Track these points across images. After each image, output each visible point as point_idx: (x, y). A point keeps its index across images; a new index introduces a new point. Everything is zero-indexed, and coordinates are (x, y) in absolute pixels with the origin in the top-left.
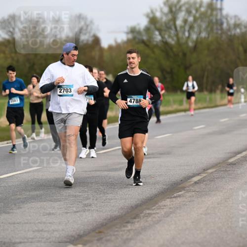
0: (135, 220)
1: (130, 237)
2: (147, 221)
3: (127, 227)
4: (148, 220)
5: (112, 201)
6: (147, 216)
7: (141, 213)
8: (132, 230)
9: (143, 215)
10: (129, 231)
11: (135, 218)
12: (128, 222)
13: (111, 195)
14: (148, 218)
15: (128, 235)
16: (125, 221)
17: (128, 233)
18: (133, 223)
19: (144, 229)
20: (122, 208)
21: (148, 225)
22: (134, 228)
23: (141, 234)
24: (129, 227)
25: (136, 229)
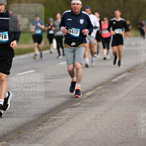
0: (44, 124)
1: (41, 136)
2: (53, 125)
3: (39, 129)
4: (54, 123)
5: (27, 110)
6: (53, 121)
7: (49, 119)
8: (42, 131)
9: (50, 120)
10: (40, 131)
11: (44, 122)
12: (39, 125)
13: (27, 105)
14: (54, 122)
15: (40, 135)
16: (37, 125)
17: (39, 133)
18: (43, 126)
19: (51, 130)
20: (35, 115)
21: (54, 127)
22: (44, 130)
23: (48, 133)
24: (40, 128)
25: (45, 130)
